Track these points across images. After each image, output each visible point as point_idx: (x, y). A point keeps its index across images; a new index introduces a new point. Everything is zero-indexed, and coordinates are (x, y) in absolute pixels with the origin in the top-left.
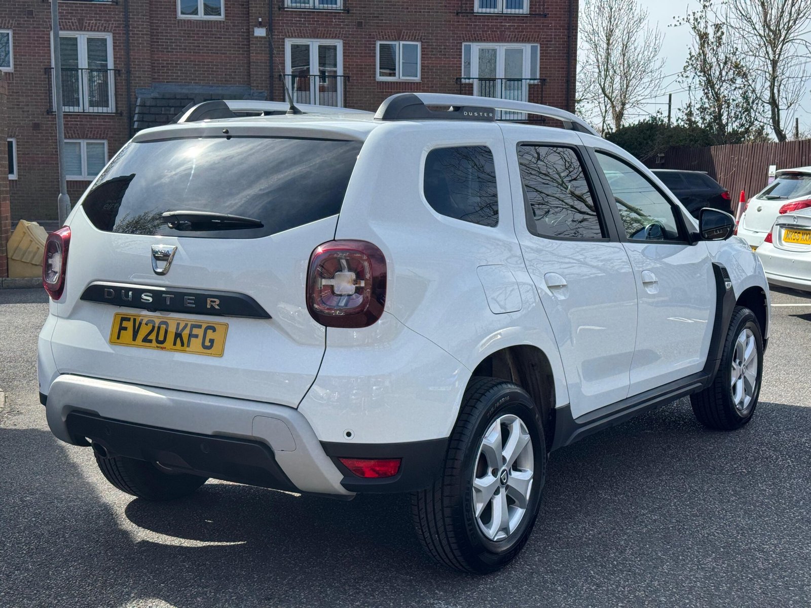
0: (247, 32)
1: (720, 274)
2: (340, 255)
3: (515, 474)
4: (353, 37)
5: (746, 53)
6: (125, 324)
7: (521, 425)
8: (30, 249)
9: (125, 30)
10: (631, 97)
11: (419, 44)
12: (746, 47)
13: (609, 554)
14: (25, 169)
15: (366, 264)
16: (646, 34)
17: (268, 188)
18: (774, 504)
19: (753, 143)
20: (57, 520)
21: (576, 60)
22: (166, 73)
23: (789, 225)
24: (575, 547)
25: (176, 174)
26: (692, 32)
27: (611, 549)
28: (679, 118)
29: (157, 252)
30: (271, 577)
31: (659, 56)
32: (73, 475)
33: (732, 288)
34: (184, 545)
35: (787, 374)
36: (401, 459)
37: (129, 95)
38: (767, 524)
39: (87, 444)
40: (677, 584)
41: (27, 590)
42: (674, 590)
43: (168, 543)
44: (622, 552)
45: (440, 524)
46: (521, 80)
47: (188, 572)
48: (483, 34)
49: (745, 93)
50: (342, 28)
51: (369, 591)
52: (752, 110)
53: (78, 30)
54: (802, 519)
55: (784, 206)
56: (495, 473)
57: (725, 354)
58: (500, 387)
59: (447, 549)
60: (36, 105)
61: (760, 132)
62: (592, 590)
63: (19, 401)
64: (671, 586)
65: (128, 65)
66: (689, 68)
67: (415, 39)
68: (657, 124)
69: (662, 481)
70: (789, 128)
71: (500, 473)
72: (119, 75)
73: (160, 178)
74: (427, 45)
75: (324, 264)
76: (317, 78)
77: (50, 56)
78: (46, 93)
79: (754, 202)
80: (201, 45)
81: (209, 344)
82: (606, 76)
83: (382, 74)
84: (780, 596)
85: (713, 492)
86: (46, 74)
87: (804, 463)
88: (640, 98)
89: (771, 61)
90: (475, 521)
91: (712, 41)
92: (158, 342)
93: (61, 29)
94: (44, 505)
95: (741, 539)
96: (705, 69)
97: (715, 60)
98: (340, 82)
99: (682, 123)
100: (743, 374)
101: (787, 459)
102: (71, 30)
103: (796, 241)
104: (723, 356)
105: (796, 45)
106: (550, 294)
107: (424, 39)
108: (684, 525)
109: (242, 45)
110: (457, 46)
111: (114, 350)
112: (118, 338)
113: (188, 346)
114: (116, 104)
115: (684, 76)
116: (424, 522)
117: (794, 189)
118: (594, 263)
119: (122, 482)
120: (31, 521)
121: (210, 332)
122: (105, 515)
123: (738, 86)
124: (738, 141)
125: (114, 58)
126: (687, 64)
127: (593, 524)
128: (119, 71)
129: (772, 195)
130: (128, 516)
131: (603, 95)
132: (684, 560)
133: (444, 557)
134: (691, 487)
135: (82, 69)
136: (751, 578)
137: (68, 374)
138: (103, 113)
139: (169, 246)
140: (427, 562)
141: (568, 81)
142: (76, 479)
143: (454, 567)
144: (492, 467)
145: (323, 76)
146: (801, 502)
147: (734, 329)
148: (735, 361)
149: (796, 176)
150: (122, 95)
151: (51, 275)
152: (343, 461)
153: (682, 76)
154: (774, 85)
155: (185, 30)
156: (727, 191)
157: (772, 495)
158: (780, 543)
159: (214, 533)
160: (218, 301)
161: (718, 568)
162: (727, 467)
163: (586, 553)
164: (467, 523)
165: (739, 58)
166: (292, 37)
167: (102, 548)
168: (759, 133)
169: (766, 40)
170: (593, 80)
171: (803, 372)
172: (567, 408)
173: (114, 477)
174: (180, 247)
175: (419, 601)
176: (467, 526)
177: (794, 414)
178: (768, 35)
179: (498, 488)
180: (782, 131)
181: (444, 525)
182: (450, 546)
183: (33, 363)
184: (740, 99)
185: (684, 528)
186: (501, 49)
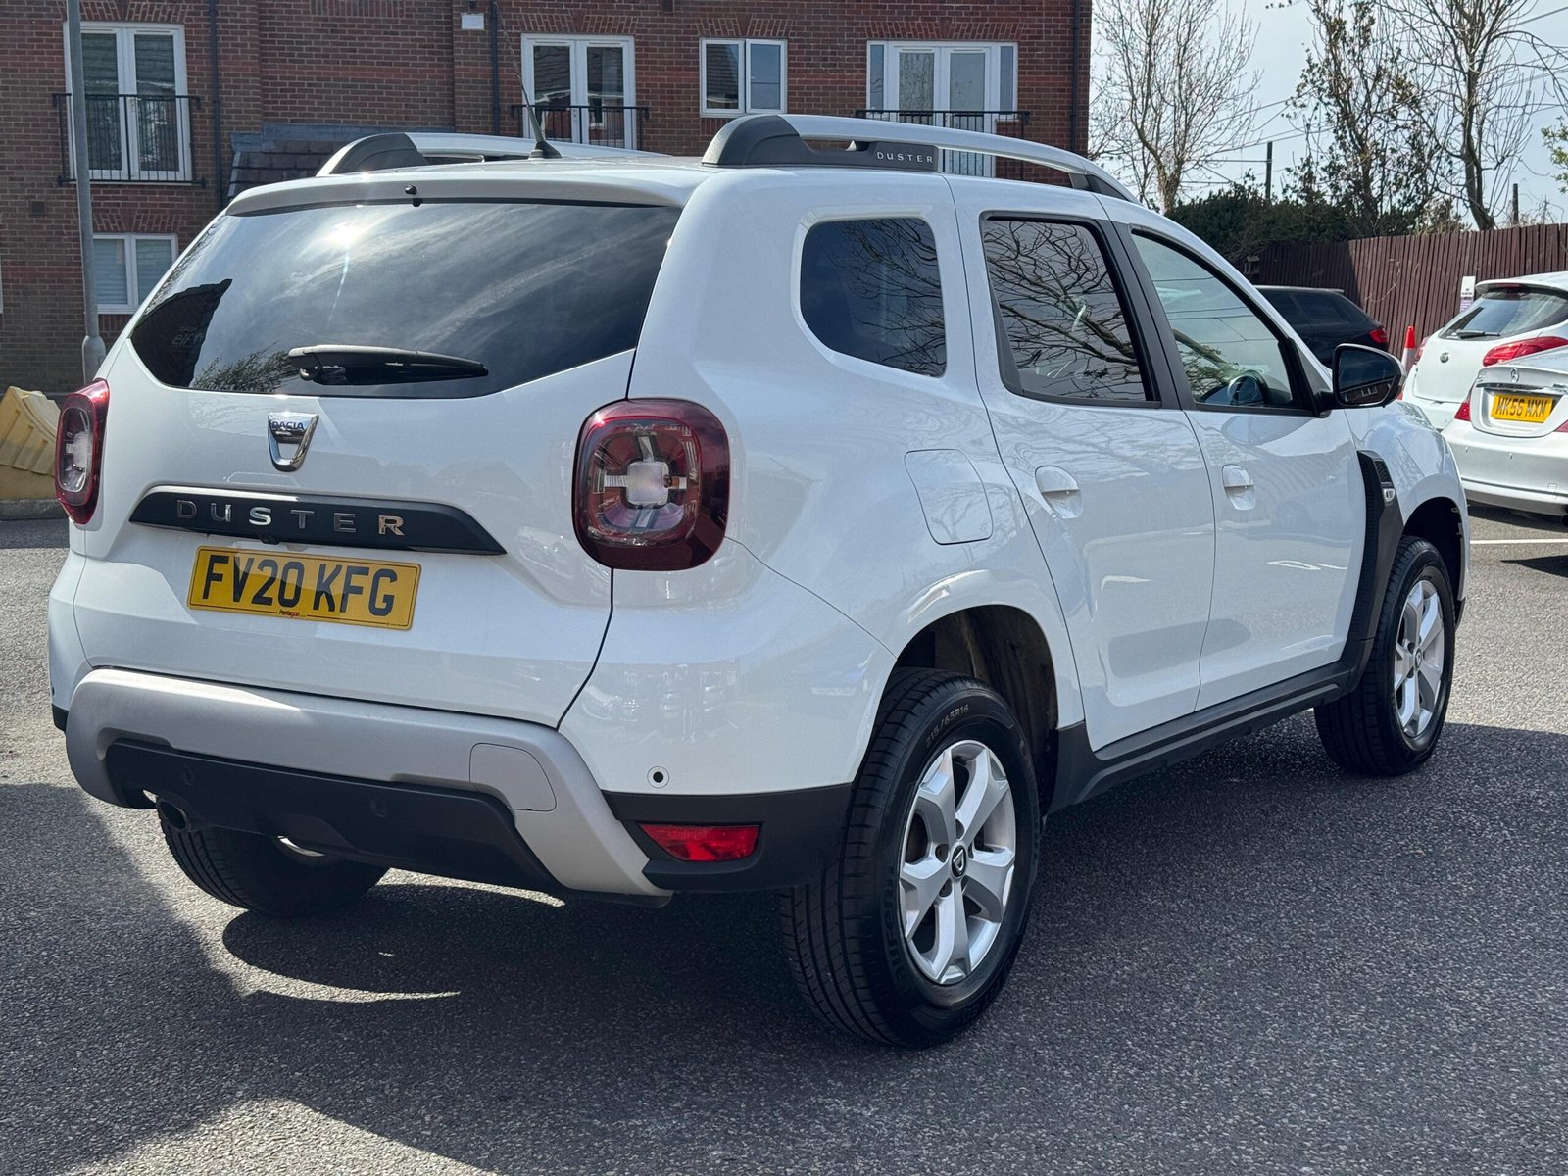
0: (447, 23)
1: (1373, 473)
2: (638, 428)
3: (980, 856)
4: (654, 32)
5: (1417, 61)
6: (218, 568)
7: (992, 761)
8: (30, 444)
9: (208, 20)
10: (1194, 148)
11: (783, 44)
12: (1416, 47)
13: (1162, 1009)
14: (18, 294)
15: (690, 447)
16: (1223, 22)
17: (496, 305)
18: (1479, 912)
19: (1430, 234)
20: (90, 954)
21: (1087, 74)
22: (291, 102)
23: (1501, 385)
24: (1096, 996)
25: (312, 281)
26: (1313, 17)
27: (1165, 998)
28: (1287, 186)
29: (278, 427)
30: (509, 1058)
31: (1249, 68)
32: (120, 870)
33: (1395, 500)
34: (337, 999)
35: (1501, 670)
36: (760, 824)
37: (217, 146)
38: (1464, 950)
39: (146, 804)
40: (1293, 1063)
41: (33, 1086)
42: (1288, 1075)
43: (308, 995)
44: (1186, 1004)
45: (835, 951)
46: (981, 114)
47: (347, 1049)
48: (907, 24)
49: (1415, 138)
50: (633, 13)
51: (699, 1081)
52: (1428, 171)
53: (116, 20)
54: (1533, 940)
55: (1492, 351)
56: (941, 854)
57: (1383, 629)
58: (950, 686)
59: (850, 999)
60: (36, 168)
61: (1444, 211)
62: (1131, 1076)
63: (13, 732)
64: (1281, 1067)
65: (215, 87)
66: (1307, 89)
67: (774, 35)
68: (1244, 198)
69: (1262, 871)
70: (1500, 205)
71: (950, 854)
72: (199, 108)
73: (282, 288)
74: (799, 47)
75: (607, 445)
76: (585, 112)
77: (63, 71)
78: (57, 144)
79: (1434, 345)
80: (357, 48)
81: (383, 605)
82: (1146, 107)
83: (710, 105)
84: (1491, 1084)
85: (1361, 892)
86: (55, 106)
87: (1535, 835)
88: (1211, 149)
89: (1465, 74)
90: (904, 945)
91: (1352, 34)
92: (284, 602)
93: (84, 18)
94: (64, 926)
95: (1414, 978)
96: (1338, 89)
97: (1358, 73)
98: (629, 118)
99: (1294, 197)
100: (1417, 667)
101: (1502, 829)
102: (104, 19)
103: (1516, 416)
104: (1378, 631)
105: (1513, 43)
106: (1048, 508)
107: (793, 35)
108: (1305, 953)
109: (439, 47)
110: (857, 48)
111: (196, 619)
112: (206, 596)
113: (343, 609)
114: (194, 164)
115: (1298, 104)
116: (805, 950)
117: (1511, 317)
118: (1127, 451)
119: (216, 880)
120: (38, 956)
121: (384, 581)
122: (184, 944)
123: (1401, 123)
124: (1402, 230)
125: (189, 74)
126: (1303, 81)
127: (1131, 953)
128: (198, 99)
129: (1469, 329)
130: (229, 946)
131: (1140, 145)
132: (1306, 1019)
133: (843, 1013)
134: (1318, 882)
135: (125, 96)
136: (1434, 1051)
137: (107, 667)
138: (167, 182)
139: (302, 414)
140: (810, 1026)
141: (1072, 117)
142: (126, 877)
143: (863, 1034)
144: (935, 841)
145: (595, 108)
146: (1531, 909)
147: (1399, 580)
148: (1401, 643)
149: (1514, 292)
150: (204, 146)
151: (72, 476)
152: (646, 828)
153: (1294, 104)
154: (1471, 122)
155: (326, 19)
156: (1381, 327)
157: (1474, 896)
158: (1491, 986)
159: (396, 976)
160: (400, 522)
161: (1372, 1033)
162: (1388, 845)
163: (1117, 1006)
164: (887, 948)
165: (1404, 69)
166: (536, 31)
167: (179, 1006)
168: (1441, 215)
169: (1456, 33)
170: (1120, 114)
171: (1530, 666)
172: (1080, 730)
173: (200, 871)
174: (324, 418)
175: (796, 1099)
176: (887, 953)
177: (1514, 744)
178: (1460, 23)
179: (948, 883)
180: (1487, 210)
181: (844, 953)
182: (855, 993)
183: (39, 661)
184: (1406, 149)
185: (1305, 959)
186: (943, 53)
